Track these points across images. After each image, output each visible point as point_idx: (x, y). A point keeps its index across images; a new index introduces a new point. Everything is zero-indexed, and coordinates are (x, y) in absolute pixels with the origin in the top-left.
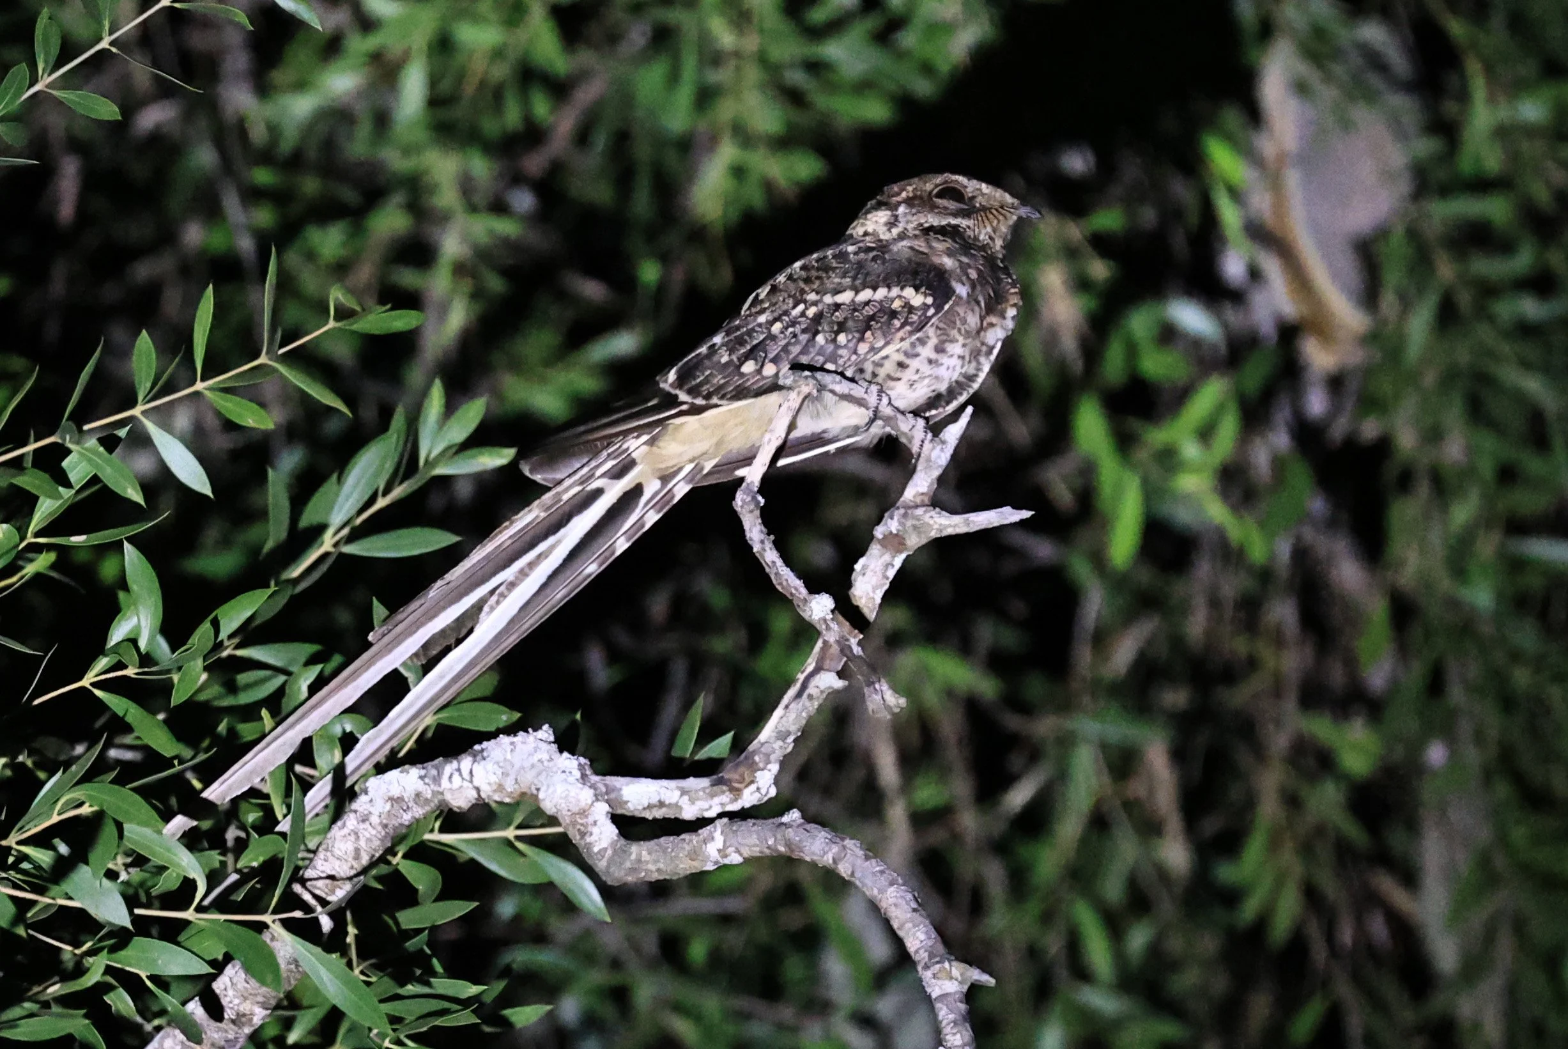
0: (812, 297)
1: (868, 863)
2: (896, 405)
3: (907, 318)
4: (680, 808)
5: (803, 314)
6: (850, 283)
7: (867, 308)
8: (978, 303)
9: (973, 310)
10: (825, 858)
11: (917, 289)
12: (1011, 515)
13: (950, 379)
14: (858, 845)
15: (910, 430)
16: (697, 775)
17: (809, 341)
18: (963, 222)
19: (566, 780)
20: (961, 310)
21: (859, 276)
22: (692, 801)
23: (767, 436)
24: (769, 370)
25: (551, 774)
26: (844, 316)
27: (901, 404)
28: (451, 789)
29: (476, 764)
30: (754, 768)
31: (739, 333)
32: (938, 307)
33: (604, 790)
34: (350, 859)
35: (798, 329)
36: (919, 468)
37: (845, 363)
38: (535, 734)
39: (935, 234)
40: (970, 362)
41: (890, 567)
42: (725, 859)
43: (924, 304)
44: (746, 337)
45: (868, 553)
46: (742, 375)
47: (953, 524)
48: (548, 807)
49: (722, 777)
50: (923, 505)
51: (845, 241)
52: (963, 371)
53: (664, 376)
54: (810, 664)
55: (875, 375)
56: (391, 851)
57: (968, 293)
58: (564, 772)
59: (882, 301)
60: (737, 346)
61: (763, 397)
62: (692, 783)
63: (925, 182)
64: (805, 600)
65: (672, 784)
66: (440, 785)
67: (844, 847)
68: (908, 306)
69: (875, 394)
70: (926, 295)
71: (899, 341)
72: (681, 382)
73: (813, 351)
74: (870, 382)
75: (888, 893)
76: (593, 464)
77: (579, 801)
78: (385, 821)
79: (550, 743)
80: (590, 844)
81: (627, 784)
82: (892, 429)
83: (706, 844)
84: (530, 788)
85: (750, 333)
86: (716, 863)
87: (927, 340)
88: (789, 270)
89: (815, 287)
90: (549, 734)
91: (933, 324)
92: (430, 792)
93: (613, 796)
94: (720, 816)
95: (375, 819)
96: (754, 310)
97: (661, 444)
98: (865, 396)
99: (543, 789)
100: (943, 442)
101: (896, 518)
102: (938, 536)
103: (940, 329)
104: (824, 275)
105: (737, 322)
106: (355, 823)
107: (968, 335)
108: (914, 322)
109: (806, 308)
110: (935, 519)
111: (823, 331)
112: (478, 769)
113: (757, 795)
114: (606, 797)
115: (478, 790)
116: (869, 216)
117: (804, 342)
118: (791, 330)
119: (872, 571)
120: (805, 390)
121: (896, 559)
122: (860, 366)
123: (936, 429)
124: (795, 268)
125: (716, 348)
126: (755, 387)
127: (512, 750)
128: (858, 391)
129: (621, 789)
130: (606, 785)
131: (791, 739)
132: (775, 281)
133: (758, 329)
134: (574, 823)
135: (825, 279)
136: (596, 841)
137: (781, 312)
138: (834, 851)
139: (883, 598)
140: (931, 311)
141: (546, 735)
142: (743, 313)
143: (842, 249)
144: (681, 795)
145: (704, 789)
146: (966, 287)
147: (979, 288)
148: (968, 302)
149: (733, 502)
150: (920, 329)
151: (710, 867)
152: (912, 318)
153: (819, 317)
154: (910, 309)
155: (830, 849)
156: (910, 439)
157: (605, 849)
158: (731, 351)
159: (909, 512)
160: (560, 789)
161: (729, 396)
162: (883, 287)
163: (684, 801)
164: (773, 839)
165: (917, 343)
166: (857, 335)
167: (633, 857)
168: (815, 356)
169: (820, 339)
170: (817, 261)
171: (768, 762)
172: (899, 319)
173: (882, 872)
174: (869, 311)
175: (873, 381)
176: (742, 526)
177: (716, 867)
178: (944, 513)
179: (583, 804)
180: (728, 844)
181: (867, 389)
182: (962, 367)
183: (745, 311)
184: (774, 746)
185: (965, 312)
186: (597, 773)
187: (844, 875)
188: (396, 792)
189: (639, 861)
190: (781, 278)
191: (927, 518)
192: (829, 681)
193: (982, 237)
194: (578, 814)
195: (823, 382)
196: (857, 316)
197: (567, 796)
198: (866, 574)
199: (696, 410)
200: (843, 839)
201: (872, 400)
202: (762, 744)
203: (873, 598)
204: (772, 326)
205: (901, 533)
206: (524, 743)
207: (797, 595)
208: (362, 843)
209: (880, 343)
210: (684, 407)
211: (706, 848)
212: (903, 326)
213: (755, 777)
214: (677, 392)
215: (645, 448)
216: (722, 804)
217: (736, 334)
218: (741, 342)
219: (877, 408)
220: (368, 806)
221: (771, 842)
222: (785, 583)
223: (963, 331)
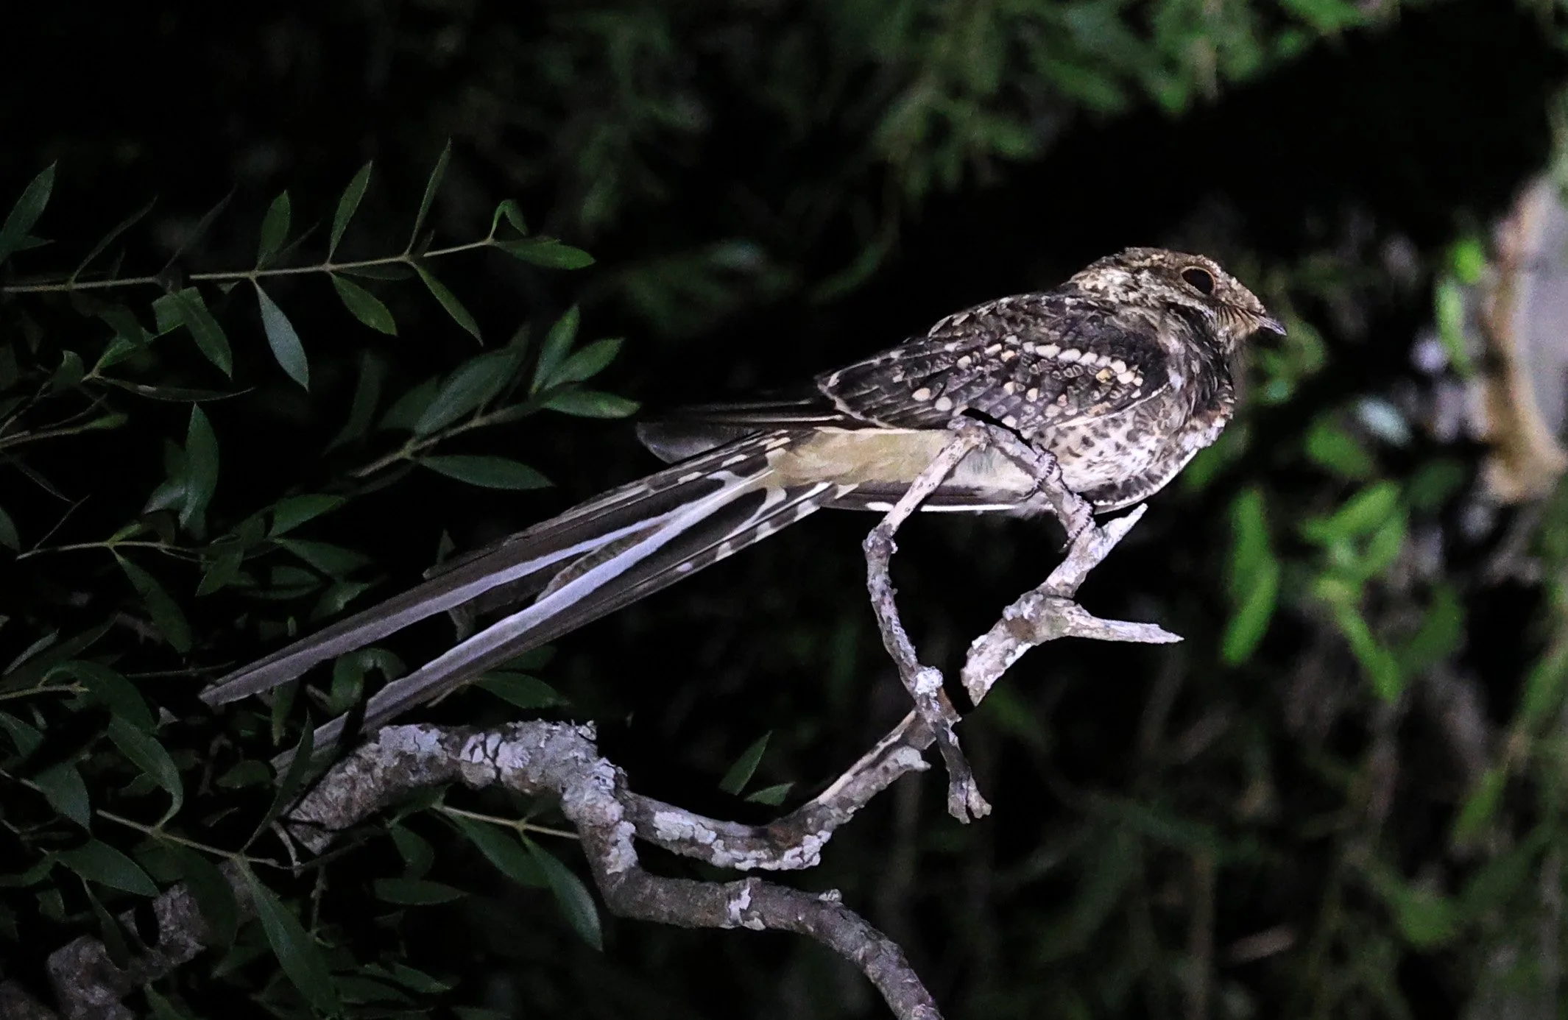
0: (1012, 340)
1: (899, 971)
2: (1066, 482)
3: (1108, 394)
4: (713, 851)
5: (997, 355)
6: (1058, 338)
7: (1069, 370)
8: (1189, 401)
9: (1181, 407)
10: (855, 952)
11: (1129, 366)
12: (1159, 636)
13: (1133, 471)
14: (895, 948)
15: (1074, 513)
16: (741, 821)
17: (996, 386)
18: (1208, 312)
19: (597, 789)
20: (1168, 402)
21: (1070, 333)
22: (727, 849)
23: (920, 479)
24: (943, 404)
25: (584, 777)
26: (1041, 371)
27: (1072, 483)
28: (471, 762)
29: (504, 743)
30: (803, 830)
31: (921, 355)
32: (1146, 393)
33: (635, 809)
34: (340, 808)
35: (987, 369)
36: (1071, 555)
37: (1029, 421)
38: (577, 727)
39: (1177, 312)
40: (1158, 461)
41: (1011, 654)
42: (746, 922)
43: (1132, 384)
44: (927, 362)
45: (990, 632)
46: (914, 401)
47: (1091, 626)
48: (570, 811)
49: (767, 830)
50: (1066, 598)
51: (1065, 290)
52: (1148, 467)
53: (825, 376)
54: (895, 735)
55: (1054, 444)
56: (388, 812)
57: (1182, 386)
58: (598, 778)
59: (1087, 367)
60: (916, 369)
61: (928, 431)
62: (732, 827)
63: (1176, 257)
64: (912, 670)
65: (710, 823)
66: (459, 755)
67: (879, 945)
68: (1114, 380)
69: (1047, 465)
70: (1136, 375)
71: (1093, 415)
72: (841, 389)
73: (997, 398)
74: (1046, 451)
75: (914, 1010)
76: (722, 453)
77: (605, 813)
78: (388, 777)
79: (590, 741)
80: (605, 864)
81: (662, 811)
82: (1055, 506)
83: (730, 900)
84: (556, 786)
85: (933, 359)
86: (735, 922)
87: (1121, 422)
88: (994, 303)
89: (1018, 330)
90: (592, 732)
91: (1133, 409)
92: (446, 759)
93: (643, 818)
94: (755, 872)
95: (378, 772)
96: (944, 335)
97: (800, 451)
98: (1036, 464)
99: (570, 790)
100: (1105, 535)
101: (1032, 603)
102: (1072, 635)
103: (1140, 416)
104: (1032, 320)
105: (922, 343)
106: (355, 770)
107: (1166, 430)
108: (1114, 400)
109: (1003, 351)
110: (1073, 616)
111: (1015, 380)
112: (505, 750)
113: (799, 859)
114: (635, 818)
115: (498, 770)
116: (1103, 271)
117: (991, 385)
118: (979, 368)
119: (990, 652)
120: (974, 441)
121: (1020, 646)
122: (1041, 429)
123: (1101, 520)
124: (1001, 304)
125: (892, 363)
126: (923, 418)
127: (548, 740)
128: (1030, 457)
129: (653, 814)
130: (638, 804)
131: (851, 810)
132: (976, 310)
133: (942, 356)
134: (593, 836)
135: (1031, 325)
136: (611, 863)
137: (973, 346)
138: (867, 947)
139: (993, 685)
140: (1137, 394)
141: (589, 732)
142: (930, 335)
143: (1059, 298)
144: (718, 838)
145: (742, 838)
146: (1183, 379)
147: (1196, 384)
148: (1179, 397)
149: (864, 541)
150: (1120, 408)
151: (727, 925)
152: (1113, 395)
153: (1012, 365)
154: (1116, 384)
155: (864, 944)
156: (1071, 523)
157: (618, 874)
158: (908, 372)
159: (1048, 600)
160: (588, 796)
161: (891, 419)
162: (1093, 352)
163: (719, 846)
164: (804, 916)
165: (1111, 424)
166: (1050, 395)
167: (648, 891)
168: (997, 405)
169: (1009, 387)
170: (1027, 304)
171: (820, 827)
172: (1100, 392)
173: (913, 985)
174: (1070, 373)
175: (1051, 450)
176: (866, 569)
177: (733, 927)
178: (1085, 612)
179: (608, 818)
180: (754, 906)
181: (1040, 457)
182: (1148, 464)
183: (934, 334)
184: (832, 811)
185: (1172, 406)
186: (632, 789)
187: (871, 977)
188: (409, 748)
189: (653, 896)
190: (983, 310)
191: (1065, 613)
192: (912, 759)
193: (1220, 333)
194: (600, 827)
195: (997, 438)
196: (1056, 375)
197: (593, 807)
198: (983, 655)
199: (850, 424)
200: (880, 938)
201: (1042, 469)
202: (820, 807)
203: (983, 683)
204: (960, 357)
205: (1033, 621)
206: (562, 734)
207: (905, 661)
208: (357, 795)
209: (1074, 412)
210: (838, 417)
211: (729, 903)
212: (1102, 401)
213: (802, 841)
214: (836, 398)
215: (781, 451)
216: (759, 860)
217: (917, 355)
218: (921, 365)
219: (1044, 480)
220: (373, 756)
221: (800, 918)
222: (895, 644)
223: (1162, 426)
